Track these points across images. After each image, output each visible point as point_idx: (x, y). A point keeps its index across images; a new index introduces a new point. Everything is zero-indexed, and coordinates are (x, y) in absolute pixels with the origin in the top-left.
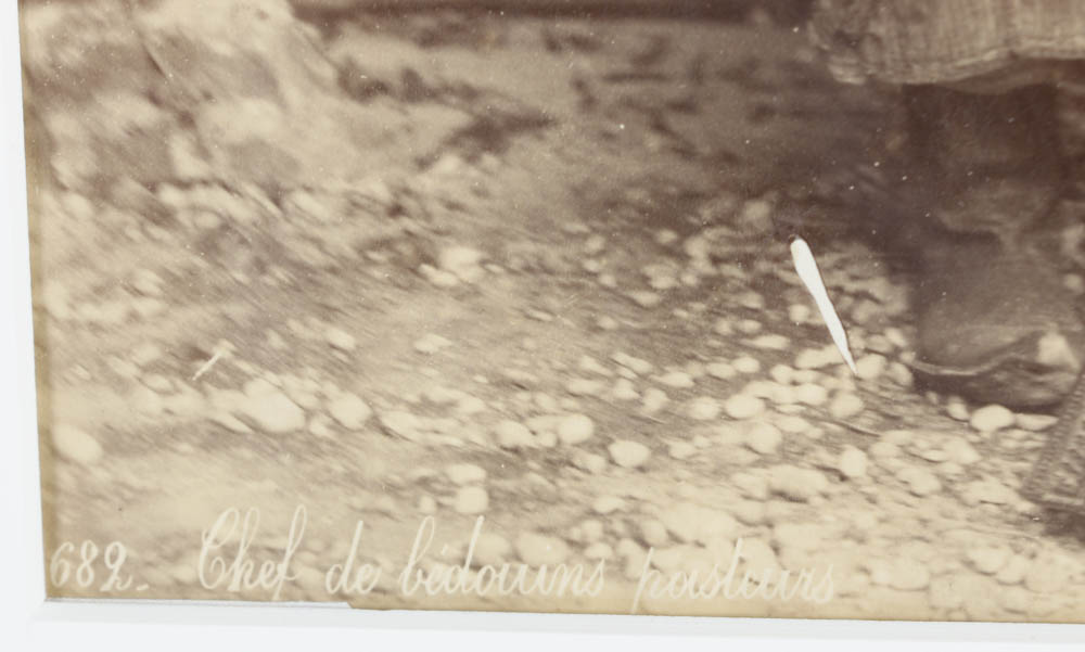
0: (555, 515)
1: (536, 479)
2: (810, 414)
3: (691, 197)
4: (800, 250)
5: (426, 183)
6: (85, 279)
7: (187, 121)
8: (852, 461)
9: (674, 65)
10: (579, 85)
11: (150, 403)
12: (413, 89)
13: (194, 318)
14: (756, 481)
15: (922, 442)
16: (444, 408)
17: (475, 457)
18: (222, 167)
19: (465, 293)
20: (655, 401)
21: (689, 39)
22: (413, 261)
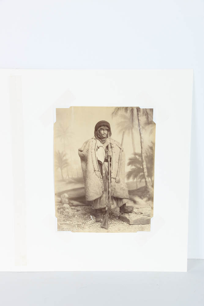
0: (80, 227)
1: (79, 225)
2: (91, 223)
3: (86, 214)
4: (91, 216)
5: (75, 213)
6: (60, 217)
7: (64, 210)
8: (93, 225)
10: (82, 209)
11: (62, 222)
12: (74, 209)
13: (65, 219)
14: (89, 226)
15: (96, 224)
16: (75, 223)
17: (77, 225)
18: (66, 212)
19: (76, 218)
20: (85, 222)
21: (86, 207)
22: (74, 216)
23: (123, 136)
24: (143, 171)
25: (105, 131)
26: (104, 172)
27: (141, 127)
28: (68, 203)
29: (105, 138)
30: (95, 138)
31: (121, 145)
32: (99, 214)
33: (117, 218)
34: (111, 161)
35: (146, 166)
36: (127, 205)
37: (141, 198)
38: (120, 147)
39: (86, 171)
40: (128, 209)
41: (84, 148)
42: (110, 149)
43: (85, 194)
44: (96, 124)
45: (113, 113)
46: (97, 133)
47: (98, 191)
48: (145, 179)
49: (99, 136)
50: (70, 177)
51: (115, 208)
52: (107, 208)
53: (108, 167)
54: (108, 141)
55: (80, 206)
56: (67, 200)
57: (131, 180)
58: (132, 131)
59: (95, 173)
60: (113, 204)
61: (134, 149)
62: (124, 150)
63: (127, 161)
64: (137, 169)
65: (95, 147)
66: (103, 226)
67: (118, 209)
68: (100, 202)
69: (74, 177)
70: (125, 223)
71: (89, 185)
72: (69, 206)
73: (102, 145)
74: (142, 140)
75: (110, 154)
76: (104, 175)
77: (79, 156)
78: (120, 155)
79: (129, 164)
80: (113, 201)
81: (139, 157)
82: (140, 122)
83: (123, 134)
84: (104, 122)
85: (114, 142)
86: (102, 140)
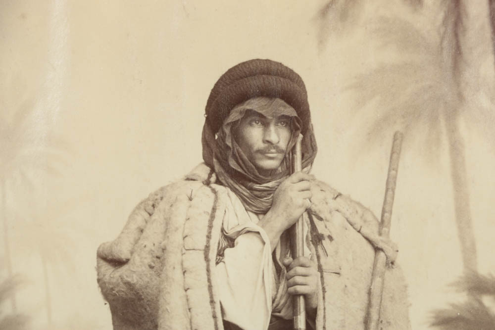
25: (272, 128)
29: (270, 173)
30: (205, 176)
31: (382, 223)
38: (374, 237)
41: (136, 241)
42: (305, 250)
44: (217, 85)
45: (324, 12)
46: (223, 138)
49: (233, 164)
54: (293, 195)
58: (453, 130)
61: (469, 251)
62: (398, 261)
65: (209, 237)
73: (252, 221)
75: (308, 282)
78: (376, 291)
83: (395, 153)
84: (268, 72)
85: (330, 201)
86: (251, 189)
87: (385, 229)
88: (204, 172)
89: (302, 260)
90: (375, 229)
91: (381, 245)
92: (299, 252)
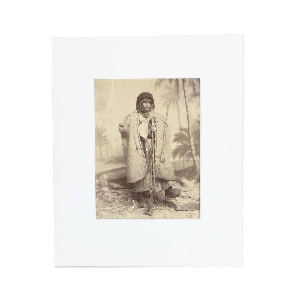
0: (121, 214)
1: (120, 212)
2: (134, 209)
4: (133, 200)
5: (115, 197)
6: (98, 202)
7: (103, 194)
8: (136, 211)
9: (127, 191)
10: (123, 192)
11: (101, 208)
12: (115, 193)
13: (103, 204)
14: (131, 212)
15: (139, 210)
16: (116, 208)
17: (117, 211)
18: (105, 197)
19: (117, 203)
20: (126, 208)
21: (128, 190)
22: (114, 201)
23: (168, 110)
24: (191, 148)
25: (148, 103)
26: (147, 150)
27: (187, 99)
28: (107, 185)
29: (147, 111)
31: (166, 119)
32: (142, 198)
33: (163, 203)
34: (154, 138)
35: (194, 143)
36: (173, 188)
37: (188, 179)
38: (165, 121)
39: (127, 149)
40: (175, 193)
41: (125, 123)
42: (153, 124)
43: (127, 175)
44: (138, 96)
45: (156, 84)
46: (139, 105)
47: (141, 171)
48: (193, 158)
49: (141, 110)
50: (110, 155)
51: (160, 191)
52: (151, 192)
53: (152, 145)
54: (151, 115)
55: (120, 190)
56: (106, 182)
57: (177, 158)
58: (177, 104)
59: (137, 151)
60: (158, 186)
61: (180, 124)
62: (169, 125)
63: (173, 137)
64: (183, 146)
65: (137, 122)
66: (147, 213)
67: (164, 193)
68: (143, 184)
69: (113, 155)
70: (172, 209)
71: (130, 165)
72: (108, 189)
73: (144, 119)
74: (189, 113)
75: (154, 129)
76: (147, 154)
77: (119, 132)
78: (165, 131)
79: (175, 140)
80: (157, 184)
81: (186, 133)
82: (186, 93)
83: (168, 107)
84: (147, 94)
85: (157, 115)
86: (144, 114)
87: (166, 120)
88: (136, 111)
89: (153, 126)
90: (165, 120)
91: (166, 123)
92: (152, 124)
